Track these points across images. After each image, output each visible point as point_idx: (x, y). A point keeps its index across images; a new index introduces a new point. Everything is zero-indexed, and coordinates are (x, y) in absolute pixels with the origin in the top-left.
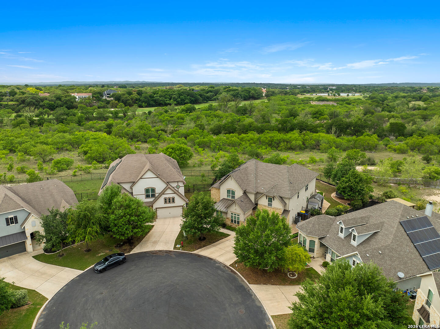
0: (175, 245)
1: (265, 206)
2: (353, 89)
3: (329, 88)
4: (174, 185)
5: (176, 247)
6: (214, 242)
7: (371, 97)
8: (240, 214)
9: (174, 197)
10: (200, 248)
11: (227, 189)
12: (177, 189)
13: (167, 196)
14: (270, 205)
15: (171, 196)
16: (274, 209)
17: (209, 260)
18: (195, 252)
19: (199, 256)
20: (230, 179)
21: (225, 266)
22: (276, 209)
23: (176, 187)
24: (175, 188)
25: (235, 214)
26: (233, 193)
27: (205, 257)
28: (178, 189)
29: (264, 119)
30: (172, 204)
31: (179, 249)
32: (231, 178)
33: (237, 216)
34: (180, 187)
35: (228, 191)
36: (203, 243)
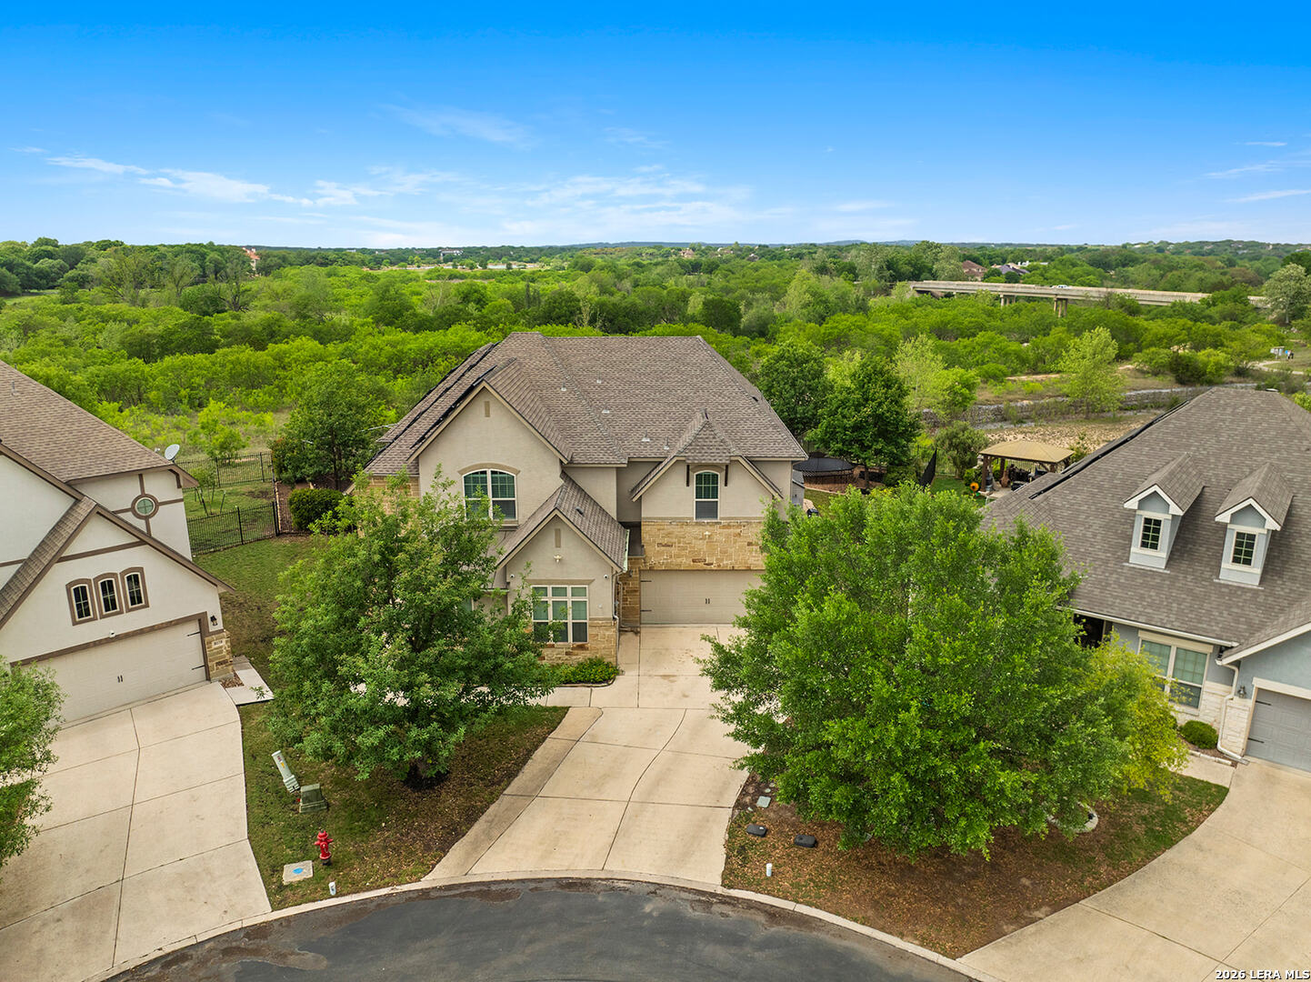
0: (271, 871)
1: (683, 522)
2: (511, 256)
3: (444, 255)
4: (119, 496)
5: (281, 888)
6: (511, 775)
7: (579, 264)
8: (590, 582)
9: (141, 570)
10: (453, 835)
11: (461, 472)
12: (141, 524)
13: (88, 570)
14: (707, 510)
15: (117, 564)
16: (729, 526)
17: (572, 893)
18: (443, 873)
19: (488, 892)
20: (479, 409)
21: (705, 899)
22: (739, 526)
23: (132, 509)
24: (129, 517)
25: (556, 592)
26: (504, 484)
27: (535, 888)
28: (147, 518)
29: (305, 317)
30: (126, 615)
31: (313, 889)
32: (487, 404)
33: (569, 599)
34: (158, 504)
35: (474, 482)
36: (449, 801)
